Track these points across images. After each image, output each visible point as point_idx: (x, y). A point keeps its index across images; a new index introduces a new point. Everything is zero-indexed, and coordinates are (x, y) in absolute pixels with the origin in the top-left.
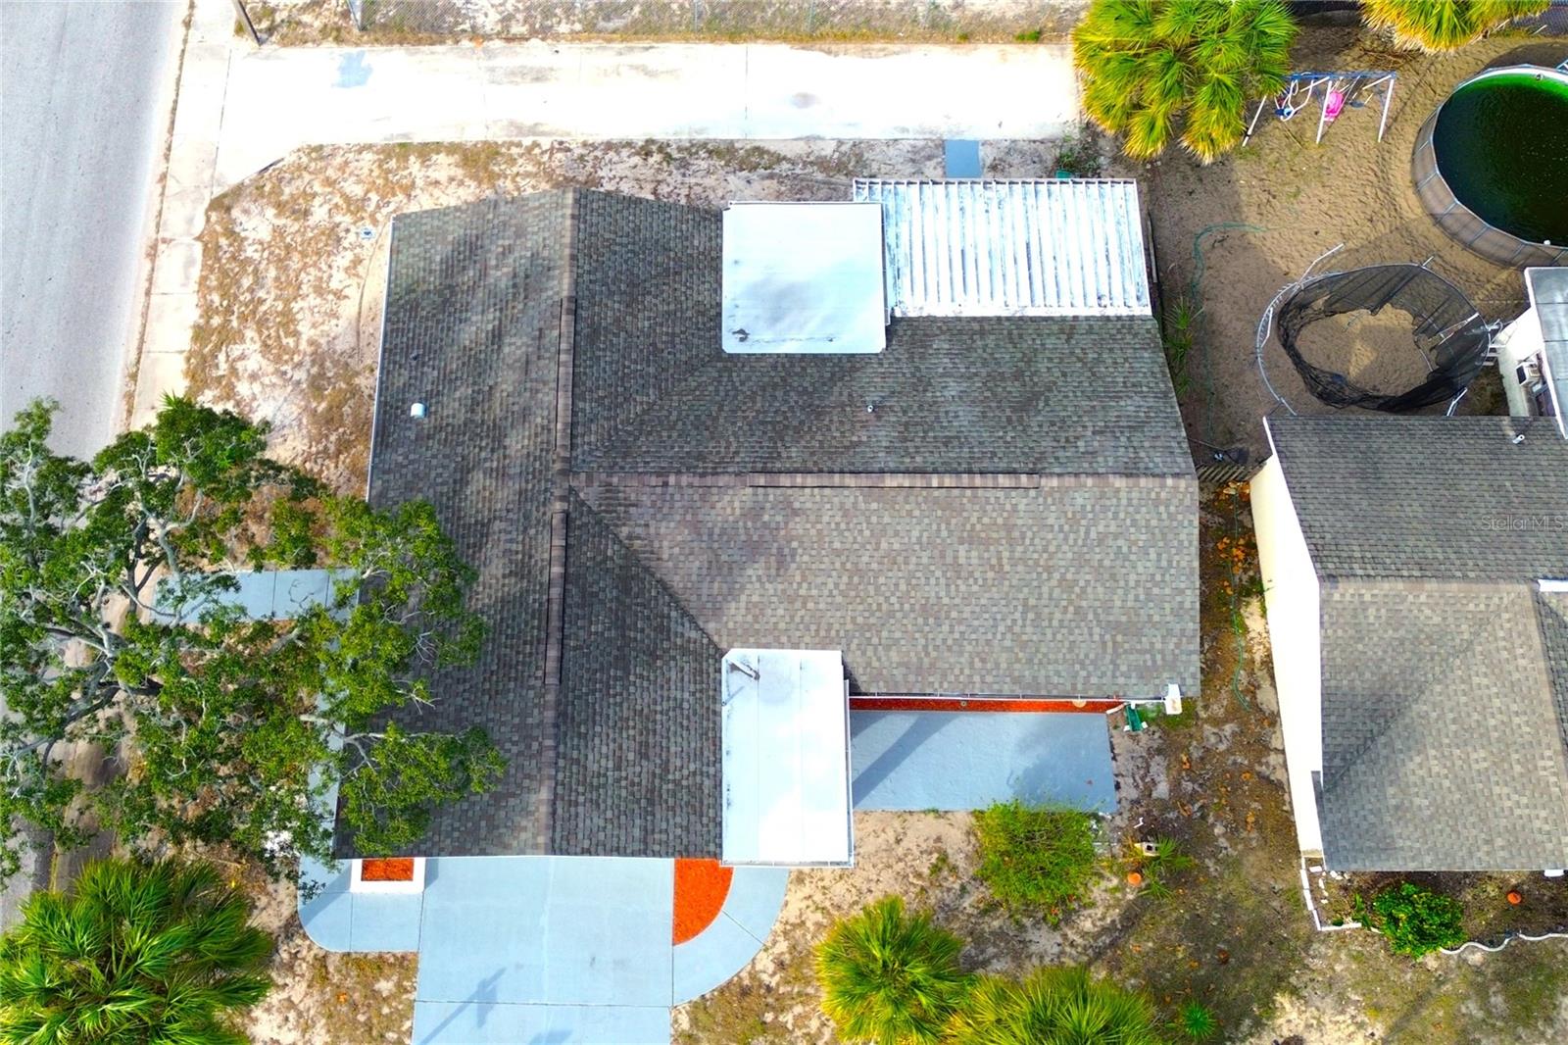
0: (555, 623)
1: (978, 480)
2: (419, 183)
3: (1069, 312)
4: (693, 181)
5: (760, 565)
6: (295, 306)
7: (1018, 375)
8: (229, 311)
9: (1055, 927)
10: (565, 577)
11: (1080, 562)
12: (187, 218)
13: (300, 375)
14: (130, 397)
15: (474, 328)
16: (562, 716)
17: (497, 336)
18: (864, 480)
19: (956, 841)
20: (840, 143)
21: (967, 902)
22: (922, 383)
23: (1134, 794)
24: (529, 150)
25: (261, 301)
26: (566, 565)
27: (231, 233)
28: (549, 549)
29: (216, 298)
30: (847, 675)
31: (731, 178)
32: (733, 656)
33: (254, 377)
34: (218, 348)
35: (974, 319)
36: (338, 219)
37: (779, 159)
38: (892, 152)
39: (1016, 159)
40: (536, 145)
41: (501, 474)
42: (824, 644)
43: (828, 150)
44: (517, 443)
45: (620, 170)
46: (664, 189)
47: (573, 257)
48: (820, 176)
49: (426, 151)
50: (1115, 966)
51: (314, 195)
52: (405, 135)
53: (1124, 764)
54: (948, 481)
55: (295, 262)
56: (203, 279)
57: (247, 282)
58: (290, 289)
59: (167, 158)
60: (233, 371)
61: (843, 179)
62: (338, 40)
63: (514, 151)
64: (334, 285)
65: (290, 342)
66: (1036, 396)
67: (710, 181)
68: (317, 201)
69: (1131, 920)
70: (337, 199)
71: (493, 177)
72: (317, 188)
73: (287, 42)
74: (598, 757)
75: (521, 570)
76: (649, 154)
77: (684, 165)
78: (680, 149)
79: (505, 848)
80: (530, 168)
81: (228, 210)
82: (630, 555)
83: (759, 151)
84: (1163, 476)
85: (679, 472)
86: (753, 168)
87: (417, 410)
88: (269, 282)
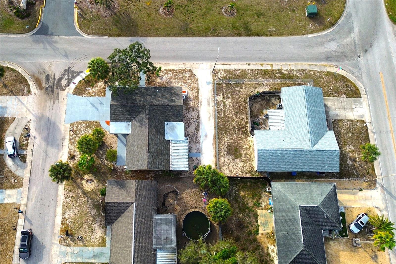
0: (133, 104)
1: (147, 146)
2: (193, 92)
3: (171, 161)
4: (194, 123)
5: (140, 125)
6: (177, 80)
7: (162, 153)
8: (176, 73)
9: (105, 158)
10: (138, 105)
11: (139, 157)
12: (188, 67)
13: (168, 81)
14: (166, 64)
15: (168, 96)
16: (124, 105)
17: (166, 98)
18: (148, 135)
19: (114, 149)
20: (200, 140)
21: (108, 149)
22: (161, 143)
23: (118, 168)
24: (198, 104)
25: (177, 76)
26: (139, 105)
27: (186, 72)
28: (141, 104)
29: (178, 71)
30: (129, 134)
31: (194, 127)
32: (131, 123)
33: (168, 76)
34: (172, 72)
35: (170, 150)
36: (188, 83)
37: (197, 133)
38: (198, 146)
39: (198, 161)
40: (199, 105)
41: (151, 99)
42: (132, 132)
43: (199, 139)
44: (154, 100)
45: (195, 114)
46: (193, 119)
47: (174, 105)
48: (195, 138)
49: (198, 92)
50: (101, 164)
51: (191, 80)
52: (200, 90)
53: (122, 167)
54: (147, 143)
55: (182, 79)
56: (180, 70)
57: (180, 74)
58: (179, 79)
59: (196, 64)
60: (168, 74)
61: (194, 140)
62: (213, 81)
63: (198, 102)
64: (179, 83)
65: (172, 79)
66: (159, 154)
67: (194, 125)
68: (191, 81)
69: (106, 166)
70: (191, 83)
71: (194, 100)
72: (192, 81)
73: (213, 75)
74: (120, 109)
75: (140, 101)
76: (198, 117)
77: (196, 122)
78: (198, 121)
79: (111, 101)
80: (195, 104)
81: (189, 71)
82: (141, 112)
83: (198, 130)
84: (148, 165)
85: (149, 116)
86: (196, 130)
87: (158, 91)
88: (180, 77)
